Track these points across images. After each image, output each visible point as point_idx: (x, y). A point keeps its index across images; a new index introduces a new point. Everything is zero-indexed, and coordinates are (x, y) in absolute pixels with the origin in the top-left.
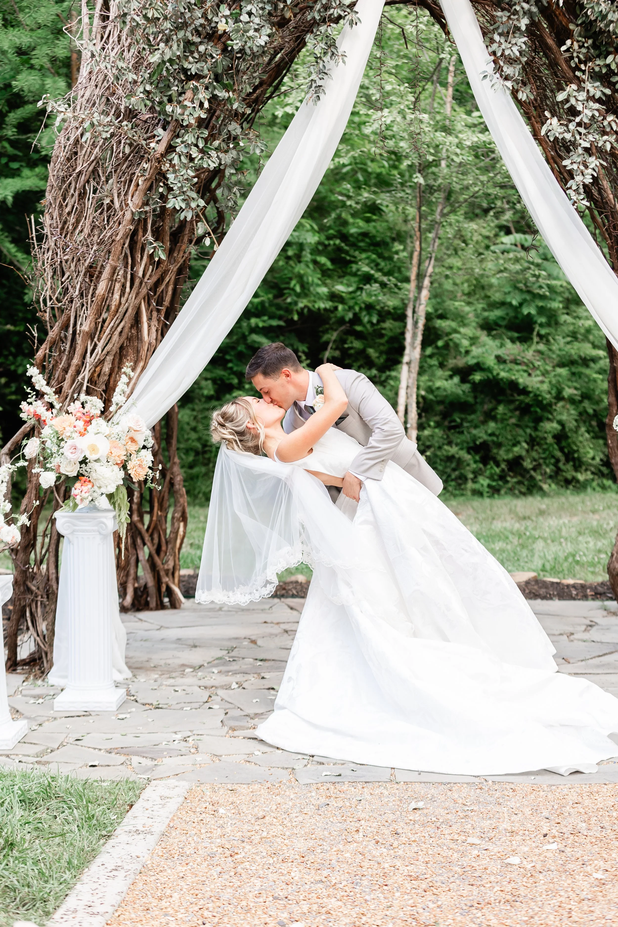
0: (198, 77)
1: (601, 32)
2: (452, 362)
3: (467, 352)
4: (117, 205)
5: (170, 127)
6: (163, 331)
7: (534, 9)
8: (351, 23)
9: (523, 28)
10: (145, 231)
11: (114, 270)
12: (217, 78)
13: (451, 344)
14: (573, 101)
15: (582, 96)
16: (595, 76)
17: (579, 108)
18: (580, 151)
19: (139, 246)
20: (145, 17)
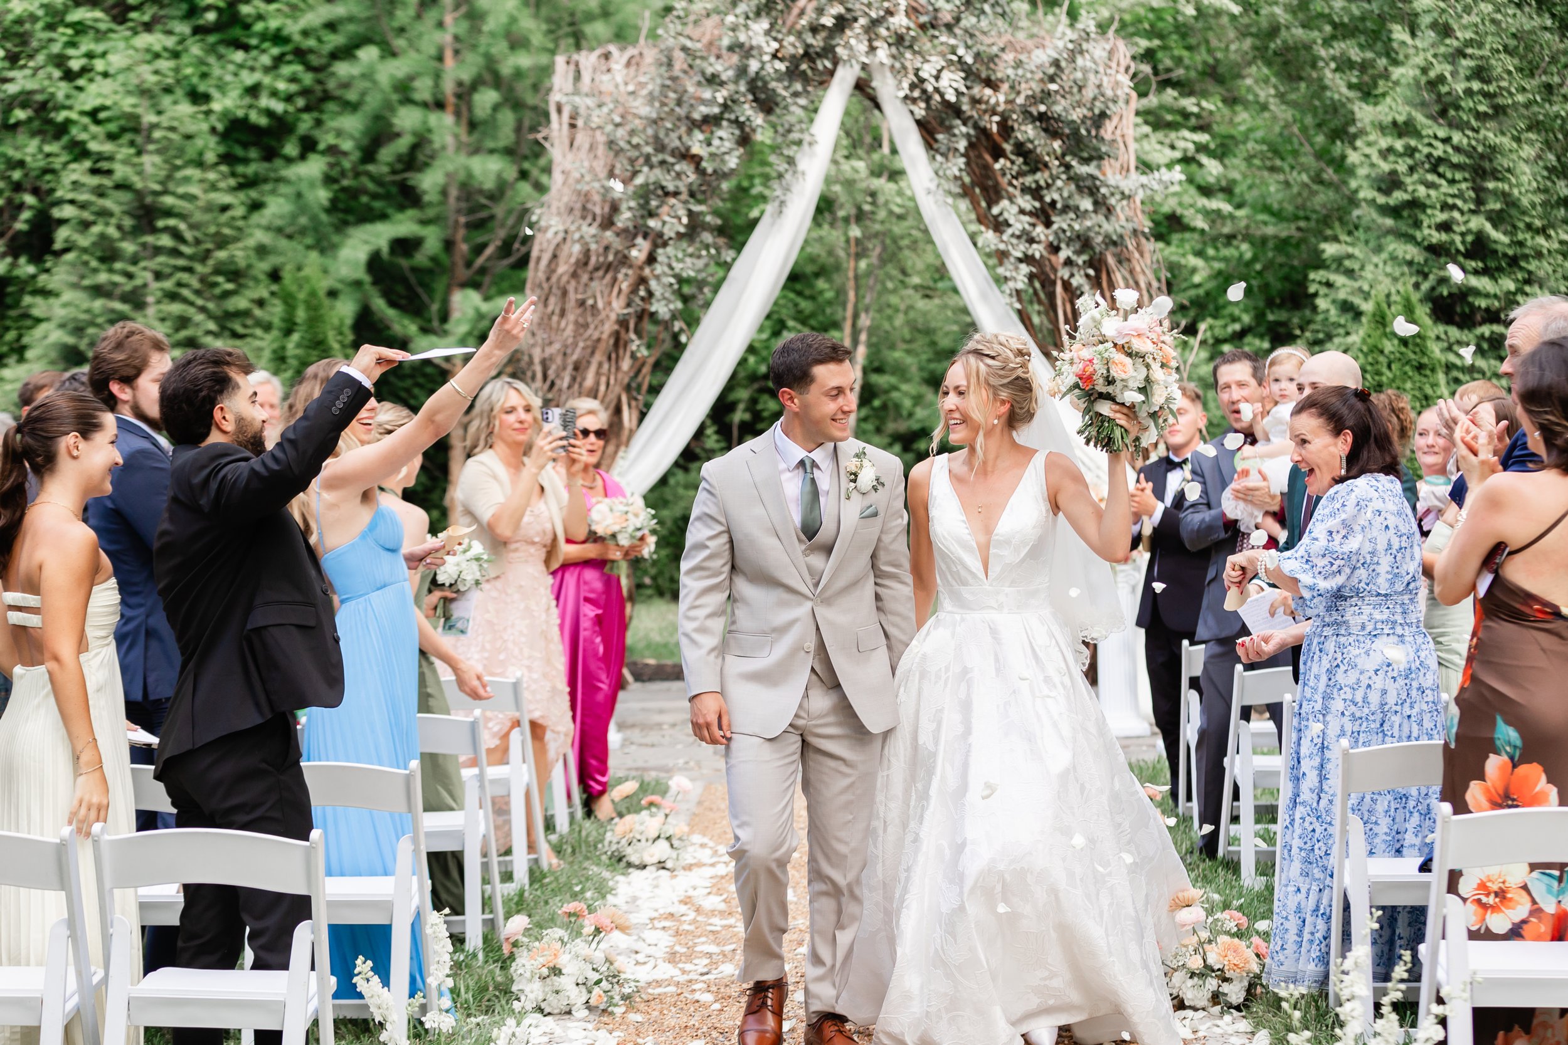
0: (676, 194)
1: (1031, 151)
2: (891, 427)
3: (910, 415)
4: (600, 305)
5: (650, 238)
6: (642, 416)
7: (972, 132)
8: (810, 144)
9: (962, 150)
10: (627, 330)
11: (600, 365)
12: (692, 194)
13: (890, 404)
14: (1006, 215)
15: (1014, 210)
16: (1025, 190)
17: (1011, 221)
18: (1012, 260)
19: (622, 343)
20: (629, 142)
